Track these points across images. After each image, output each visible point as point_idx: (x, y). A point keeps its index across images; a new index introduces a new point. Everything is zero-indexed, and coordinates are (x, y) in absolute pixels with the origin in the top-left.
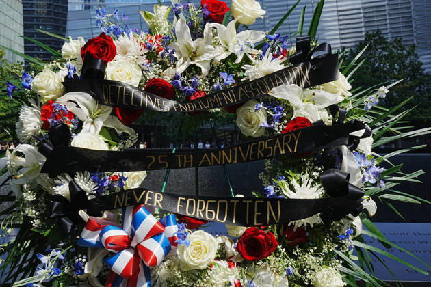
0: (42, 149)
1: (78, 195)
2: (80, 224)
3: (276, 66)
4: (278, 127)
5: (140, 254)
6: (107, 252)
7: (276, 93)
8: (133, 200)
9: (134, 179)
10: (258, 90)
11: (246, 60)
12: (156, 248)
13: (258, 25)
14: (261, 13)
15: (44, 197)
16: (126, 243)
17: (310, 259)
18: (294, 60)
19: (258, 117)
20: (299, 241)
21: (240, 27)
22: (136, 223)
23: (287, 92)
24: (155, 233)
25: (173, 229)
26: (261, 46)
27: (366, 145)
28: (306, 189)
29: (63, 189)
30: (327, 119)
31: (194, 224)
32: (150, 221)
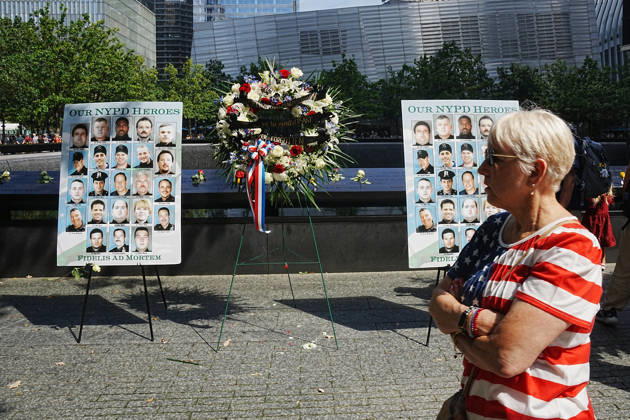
0: (228, 121)
1: (240, 136)
2: (241, 145)
3: (306, 93)
4: (305, 114)
6: (249, 153)
7: (304, 103)
8: (257, 137)
9: (258, 131)
10: (298, 102)
11: (295, 91)
12: (265, 151)
13: (300, 79)
14: (301, 74)
15: (230, 138)
16: (255, 150)
17: (314, 156)
18: (311, 92)
19: (299, 111)
20: (310, 150)
22: (258, 144)
23: (309, 103)
24: (264, 146)
25: (270, 145)
26: (300, 86)
27: (336, 120)
28: (313, 133)
29: (235, 134)
30: (321, 111)
31: (276, 144)
32: (263, 143)
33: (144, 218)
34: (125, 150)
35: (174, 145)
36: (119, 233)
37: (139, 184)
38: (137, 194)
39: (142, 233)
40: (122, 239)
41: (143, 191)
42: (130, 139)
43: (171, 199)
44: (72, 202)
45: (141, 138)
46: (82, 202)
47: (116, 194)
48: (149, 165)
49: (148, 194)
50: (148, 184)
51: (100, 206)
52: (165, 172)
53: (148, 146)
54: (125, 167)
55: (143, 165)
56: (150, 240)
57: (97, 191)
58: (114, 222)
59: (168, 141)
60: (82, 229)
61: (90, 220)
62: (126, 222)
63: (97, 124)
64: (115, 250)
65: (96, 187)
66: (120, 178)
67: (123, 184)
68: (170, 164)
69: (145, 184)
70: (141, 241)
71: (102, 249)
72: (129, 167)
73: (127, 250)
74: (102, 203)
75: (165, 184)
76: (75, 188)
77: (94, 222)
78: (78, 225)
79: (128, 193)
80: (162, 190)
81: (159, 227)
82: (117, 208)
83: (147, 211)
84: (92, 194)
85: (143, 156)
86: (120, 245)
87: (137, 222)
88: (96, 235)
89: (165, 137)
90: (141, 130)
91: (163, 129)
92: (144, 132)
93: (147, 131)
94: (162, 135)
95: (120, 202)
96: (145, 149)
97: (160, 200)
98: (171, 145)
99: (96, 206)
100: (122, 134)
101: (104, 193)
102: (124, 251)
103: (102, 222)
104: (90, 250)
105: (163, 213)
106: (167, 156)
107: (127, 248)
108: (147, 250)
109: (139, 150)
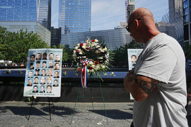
0: (76, 54)
1: (80, 58)
2: (80, 61)
3: (99, 46)
4: (99, 52)
5: (86, 63)
6: (82, 63)
7: (99, 49)
8: (85, 59)
10: (97, 49)
11: (96, 46)
12: (87, 63)
14: (98, 41)
15: (77, 59)
18: (101, 46)
19: (97, 51)
21: (96, 43)
22: (85, 61)
24: (87, 61)
25: (89, 61)
27: (108, 54)
28: (101, 58)
29: (78, 58)
30: (104, 52)
31: (91, 61)
32: (87, 60)
33: (50, 83)
34: (45, 62)
35: (60, 61)
36: (42, 87)
37: (49, 73)
38: (48, 76)
39: (49, 87)
40: (43, 89)
41: (50, 75)
42: (47, 59)
43: (58, 77)
44: (29, 77)
45: (50, 59)
46: (32, 77)
47: (42, 75)
48: (52, 67)
49: (51, 76)
50: (52, 72)
51: (37, 79)
52: (57, 69)
53: (52, 61)
54: (45, 67)
55: (50, 67)
56: (51, 89)
57: (37, 74)
58: (41, 84)
59: (58, 60)
60: (31, 86)
61: (34, 83)
62: (44, 84)
63: (38, 55)
64: (41, 92)
65: (36, 73)
66: (44, 71)
67: (44, 72)
68: (58, 67)
69: (51, 73)
70: (49, 90)
71: (37, 92)
72: (46, 67)
73: (44, 92)
74: (38, 78)
75: (57, 73)
76: (30, 73)
77: (35, 83)
78: (30, 84)
79: (46, 75)
80: (56, 74)
81: (54, 86)
82: (42, 80)
83: (51, 81)
84: (35, 75)
85: (51, 64)
86: (42, 91)
87: (48, 84)
88: (36, 87)
89: (57, 59)
90: (50, 57)
91: (57, 57)
92: (51, 57)
93: (52, 57)
94: (56, 58)
95: (43, 78)
96: (51, 62)
97: (55, 77)
98: (59, 61)
99: (36, 79)
100: (45, 58)
101: (39, 75)
102: (43, 92)
103: (37, 84)
104: (33, 92)
105: (56, 81)
106: (57, 65)
107: (44, 91)
108: (50, 92)
109: (50, 63)
